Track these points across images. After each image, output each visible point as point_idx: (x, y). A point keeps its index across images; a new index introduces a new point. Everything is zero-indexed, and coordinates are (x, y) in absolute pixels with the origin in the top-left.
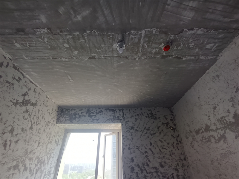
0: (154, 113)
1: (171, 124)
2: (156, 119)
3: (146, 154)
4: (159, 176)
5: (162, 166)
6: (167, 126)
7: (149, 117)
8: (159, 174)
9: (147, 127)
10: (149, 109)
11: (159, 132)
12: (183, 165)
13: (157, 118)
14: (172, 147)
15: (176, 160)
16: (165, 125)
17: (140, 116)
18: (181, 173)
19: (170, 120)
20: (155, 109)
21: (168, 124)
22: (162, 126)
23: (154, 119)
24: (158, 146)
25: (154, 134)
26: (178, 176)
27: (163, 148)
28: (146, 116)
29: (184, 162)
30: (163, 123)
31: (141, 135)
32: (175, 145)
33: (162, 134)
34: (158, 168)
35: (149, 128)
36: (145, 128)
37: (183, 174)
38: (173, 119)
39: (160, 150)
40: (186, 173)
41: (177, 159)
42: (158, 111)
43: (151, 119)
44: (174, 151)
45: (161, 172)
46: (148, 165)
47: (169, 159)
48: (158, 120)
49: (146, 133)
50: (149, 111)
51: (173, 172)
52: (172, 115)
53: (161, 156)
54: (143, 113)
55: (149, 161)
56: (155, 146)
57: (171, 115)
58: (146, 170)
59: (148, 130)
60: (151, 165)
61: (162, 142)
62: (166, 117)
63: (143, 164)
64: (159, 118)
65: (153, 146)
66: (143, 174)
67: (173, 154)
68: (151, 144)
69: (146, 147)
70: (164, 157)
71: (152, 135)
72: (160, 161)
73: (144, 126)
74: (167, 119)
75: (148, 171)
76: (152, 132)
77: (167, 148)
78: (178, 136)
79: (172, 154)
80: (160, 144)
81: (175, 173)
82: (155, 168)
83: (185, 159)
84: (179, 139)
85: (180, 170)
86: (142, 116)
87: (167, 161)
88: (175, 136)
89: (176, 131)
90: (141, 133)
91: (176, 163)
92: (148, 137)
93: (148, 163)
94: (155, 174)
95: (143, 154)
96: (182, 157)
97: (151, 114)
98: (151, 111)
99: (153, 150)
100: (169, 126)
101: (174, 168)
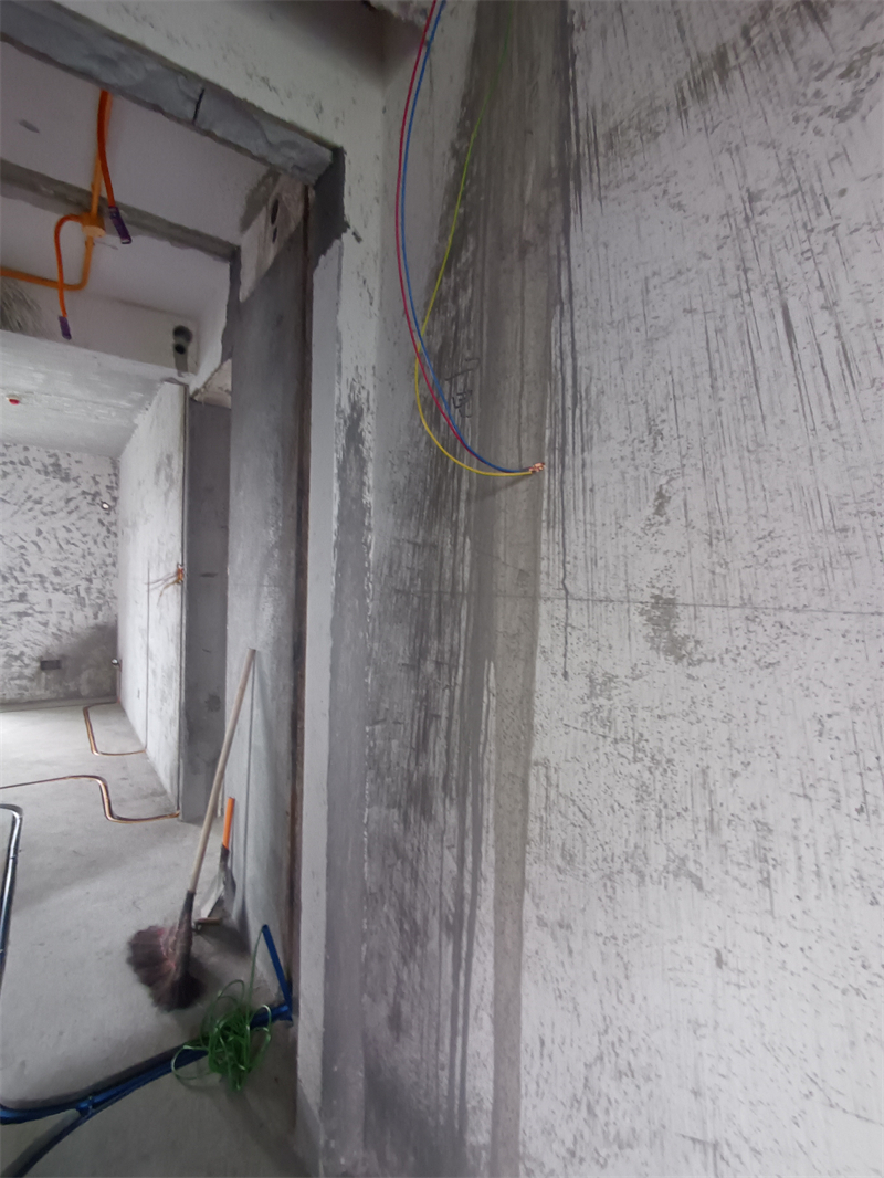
0: (64, 463)
1: (106, 497)
2: (66, 479)
3: (23, 551)
4: (44, 587)
5: (57, 573)
6: (93, 500)
7: (47, 473)
8: (47, 585)
9: (36, 496)
10: (52, 451)
11: (68, 509)
12: (106, 573)
13: (71, 477)
14: (91, 543)
15: (93, 565)
16: (89, 498)
17: (19, 467)
18: (97, 584)
19: (107, 487)
20: (69, 455)
21: (96, 495)
22: (80, 498)
23: (62, 479)
24: (56, 538)
25: (53, 513)
26: (88, 590)
27: (68, 542)
28: (38, 471)
29: (110, 569)
30: (84, 493)
31: (16, 512)
32: (99, 540)
33: (75, 516)
34: (46, 575)
35: (41, 498)
36: (29, 498)
37: (100, 587)
38: (114, 485)
39: (60, 545)
40: (108, 586)
41: (95, 563)
42: (77, 462)
43: (51, 478)
44: (94, 549)
45: (52, 583)
46: (22, 570)
47: (77, 562)
48: (73, 484)
49: (30, 510)
50: (49, 457)
51: (79, 582)
52: (116, 475)
53: (59, 557)
54: (31, 460)
55: (28, 564)
56: (48, 537)
57: (113, 478)
58: (15, 578)
59: (38, 502)
60: (29, 571)
61: (69, 530)
62: (97, 479)
63: (10, 569)
64: (75, 480)
65: (45, 538)
66: (7, 585)
67: (90, 554)
68: (39, 532)
69: (25, 539)
70: (66, 558)
71: (45, 514)
72: (54, 565)
73: (26, 492)
74: (97, 483)
75: (20, 579)
76: (49, 509)
77: (77, 543)
78: (115, 524)
79: (86, 553)
80: (62, 534)
81: (84, 584)
82: (40, 576)
83: (114, 564)
84: (113, 529)
85: (94, 581)
86: (25, 467)
87: (72, 566)
88: (106, 522)
89: (112, 513)
90: (16, 507)
91: (92, 570)
92: (35, 518)
93: (25, 567)
94: (35, 585)
95: (13, 550)
96: (109, 561)
97: (57, 466)
98: (58, 459)
99: (42, 544)
100: (98, 500)
101: (84, 576)
